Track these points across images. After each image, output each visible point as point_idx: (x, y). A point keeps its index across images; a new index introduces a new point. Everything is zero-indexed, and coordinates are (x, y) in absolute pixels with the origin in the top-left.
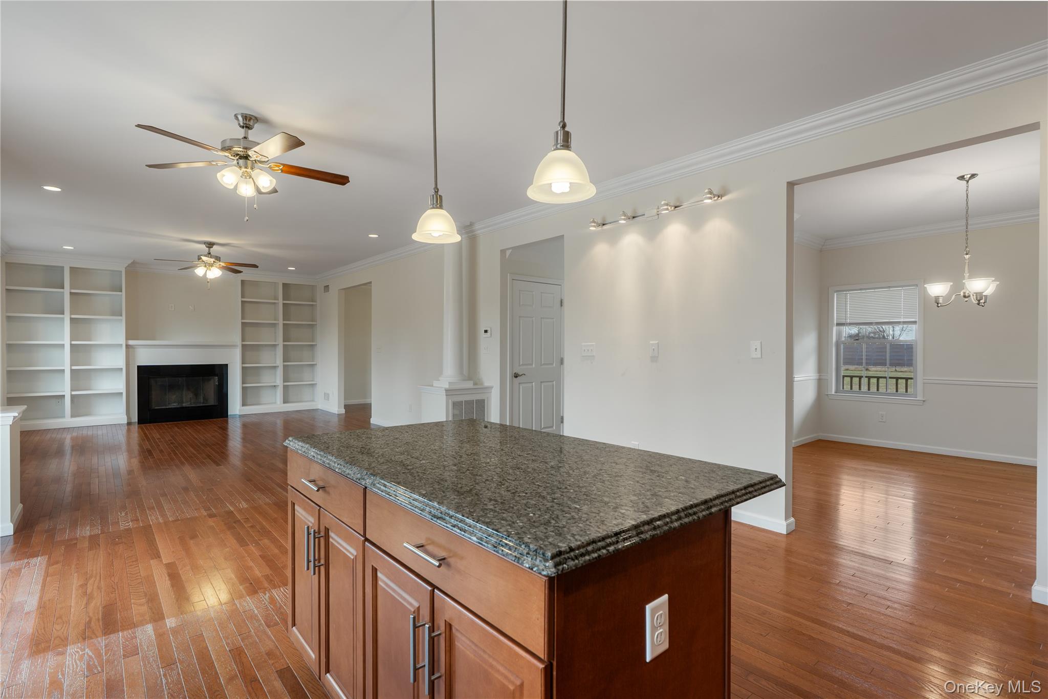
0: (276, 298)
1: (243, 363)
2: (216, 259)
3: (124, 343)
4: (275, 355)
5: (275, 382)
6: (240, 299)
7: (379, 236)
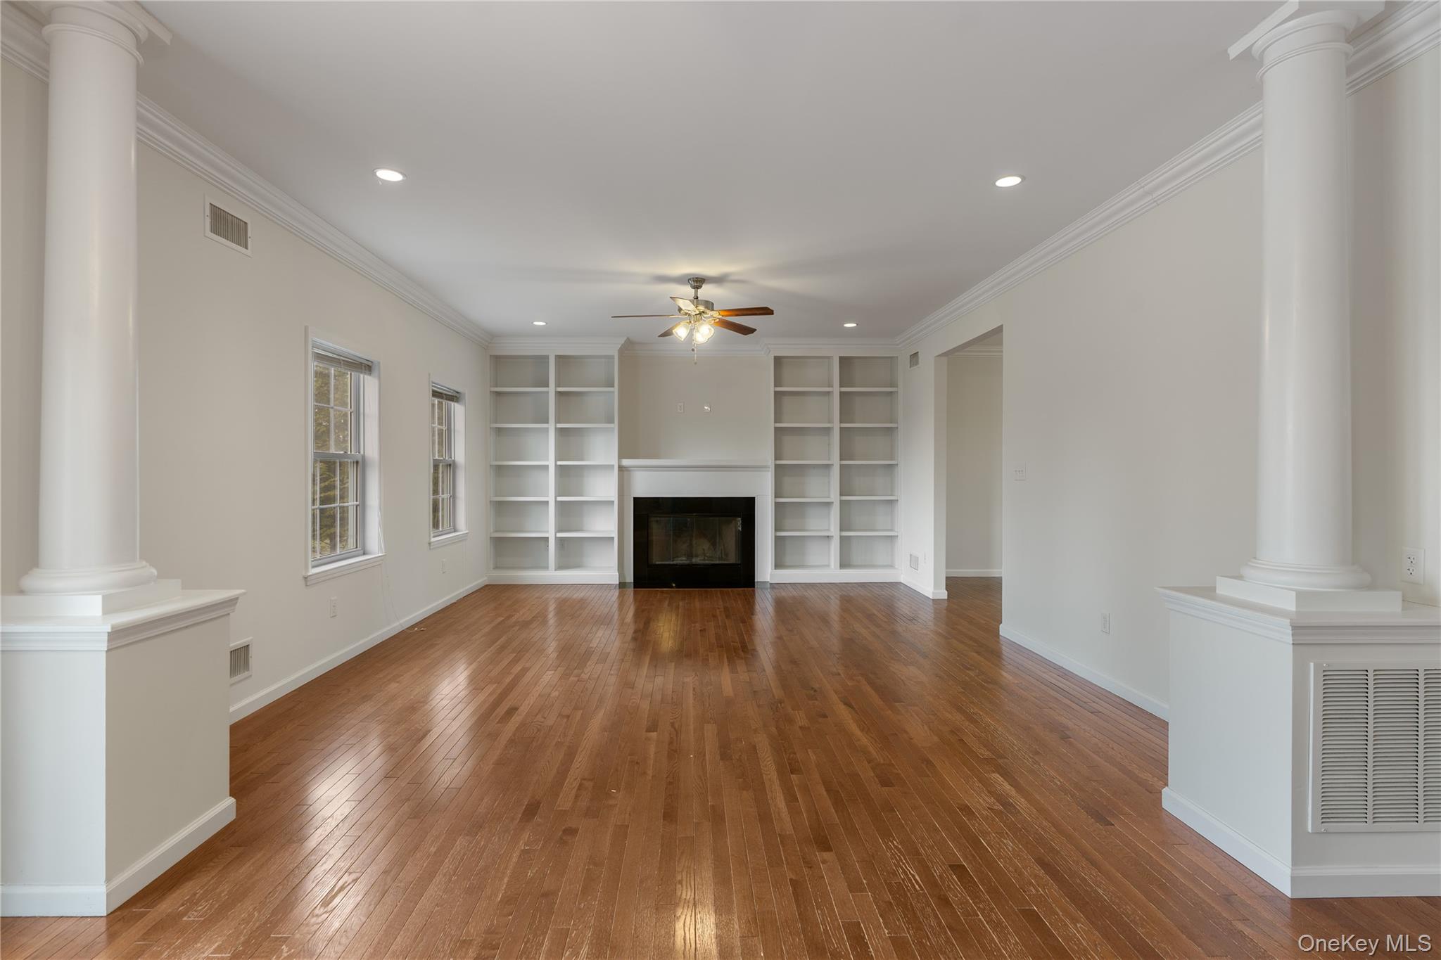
0: (830, 385)
1: (776, 496)
2: (707, 307)
3: (615, 462)
4: (829, 482)
5: (828, 530)
6: (772, 389)
7: (1023, 178)
